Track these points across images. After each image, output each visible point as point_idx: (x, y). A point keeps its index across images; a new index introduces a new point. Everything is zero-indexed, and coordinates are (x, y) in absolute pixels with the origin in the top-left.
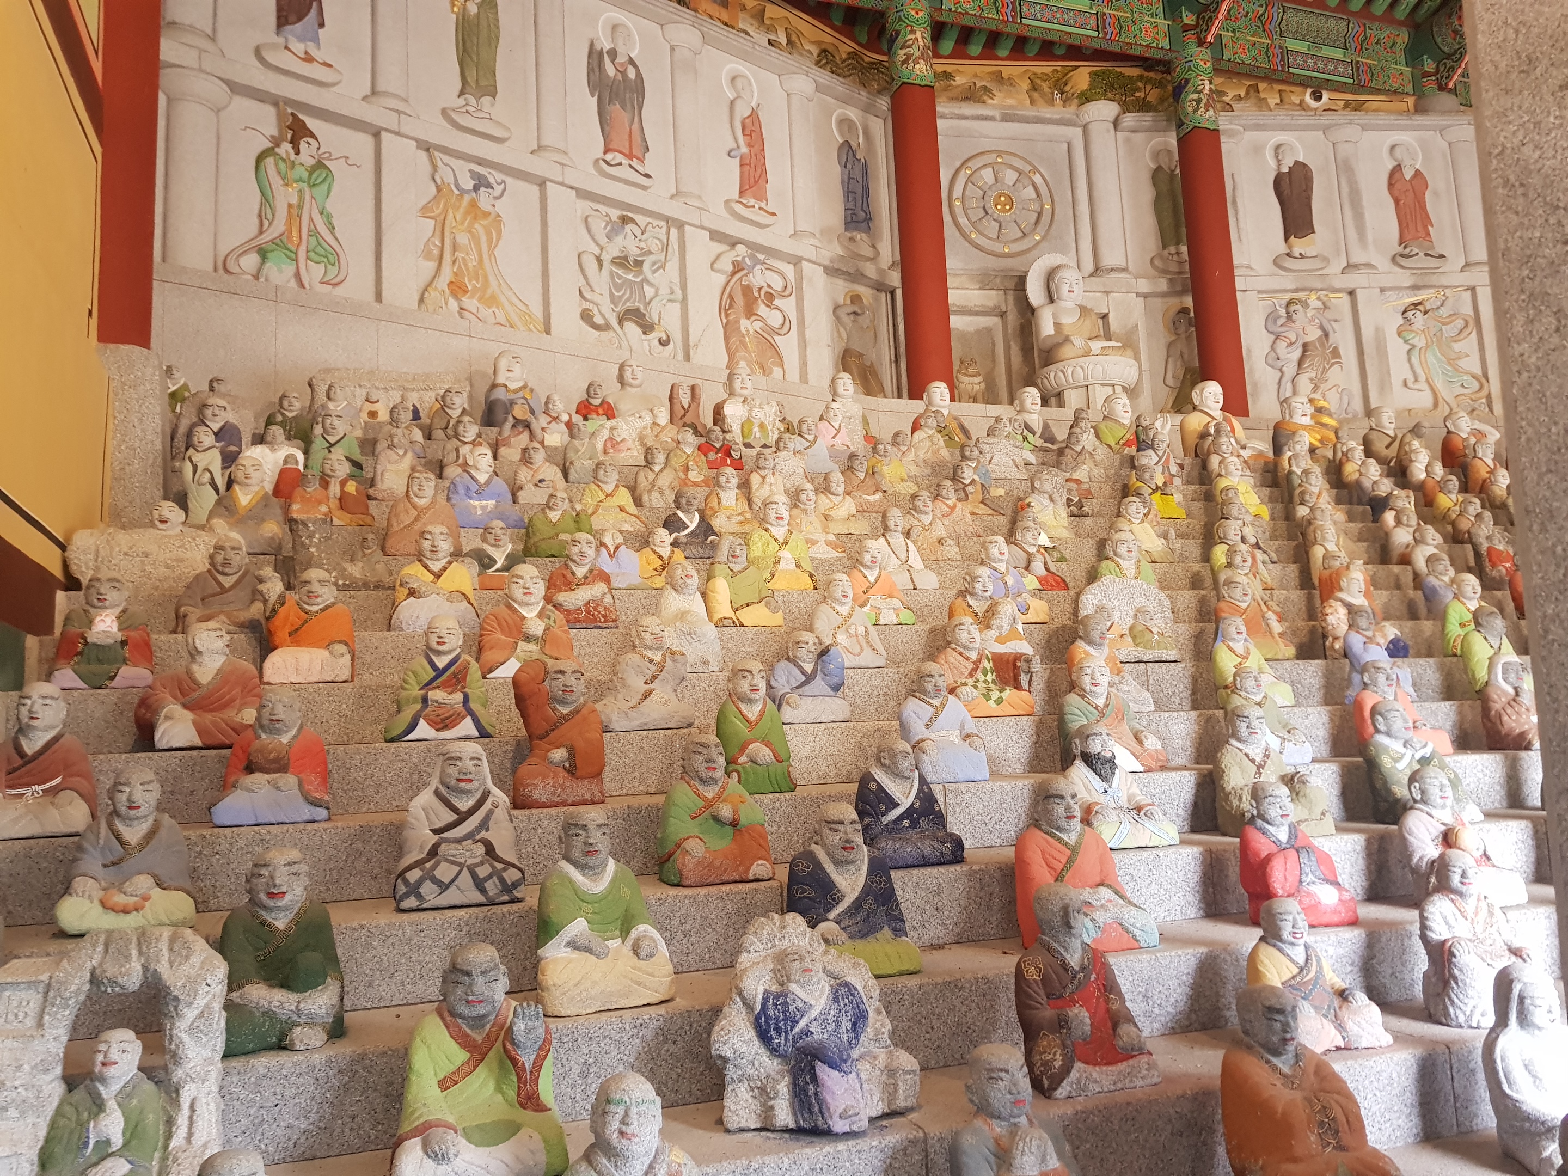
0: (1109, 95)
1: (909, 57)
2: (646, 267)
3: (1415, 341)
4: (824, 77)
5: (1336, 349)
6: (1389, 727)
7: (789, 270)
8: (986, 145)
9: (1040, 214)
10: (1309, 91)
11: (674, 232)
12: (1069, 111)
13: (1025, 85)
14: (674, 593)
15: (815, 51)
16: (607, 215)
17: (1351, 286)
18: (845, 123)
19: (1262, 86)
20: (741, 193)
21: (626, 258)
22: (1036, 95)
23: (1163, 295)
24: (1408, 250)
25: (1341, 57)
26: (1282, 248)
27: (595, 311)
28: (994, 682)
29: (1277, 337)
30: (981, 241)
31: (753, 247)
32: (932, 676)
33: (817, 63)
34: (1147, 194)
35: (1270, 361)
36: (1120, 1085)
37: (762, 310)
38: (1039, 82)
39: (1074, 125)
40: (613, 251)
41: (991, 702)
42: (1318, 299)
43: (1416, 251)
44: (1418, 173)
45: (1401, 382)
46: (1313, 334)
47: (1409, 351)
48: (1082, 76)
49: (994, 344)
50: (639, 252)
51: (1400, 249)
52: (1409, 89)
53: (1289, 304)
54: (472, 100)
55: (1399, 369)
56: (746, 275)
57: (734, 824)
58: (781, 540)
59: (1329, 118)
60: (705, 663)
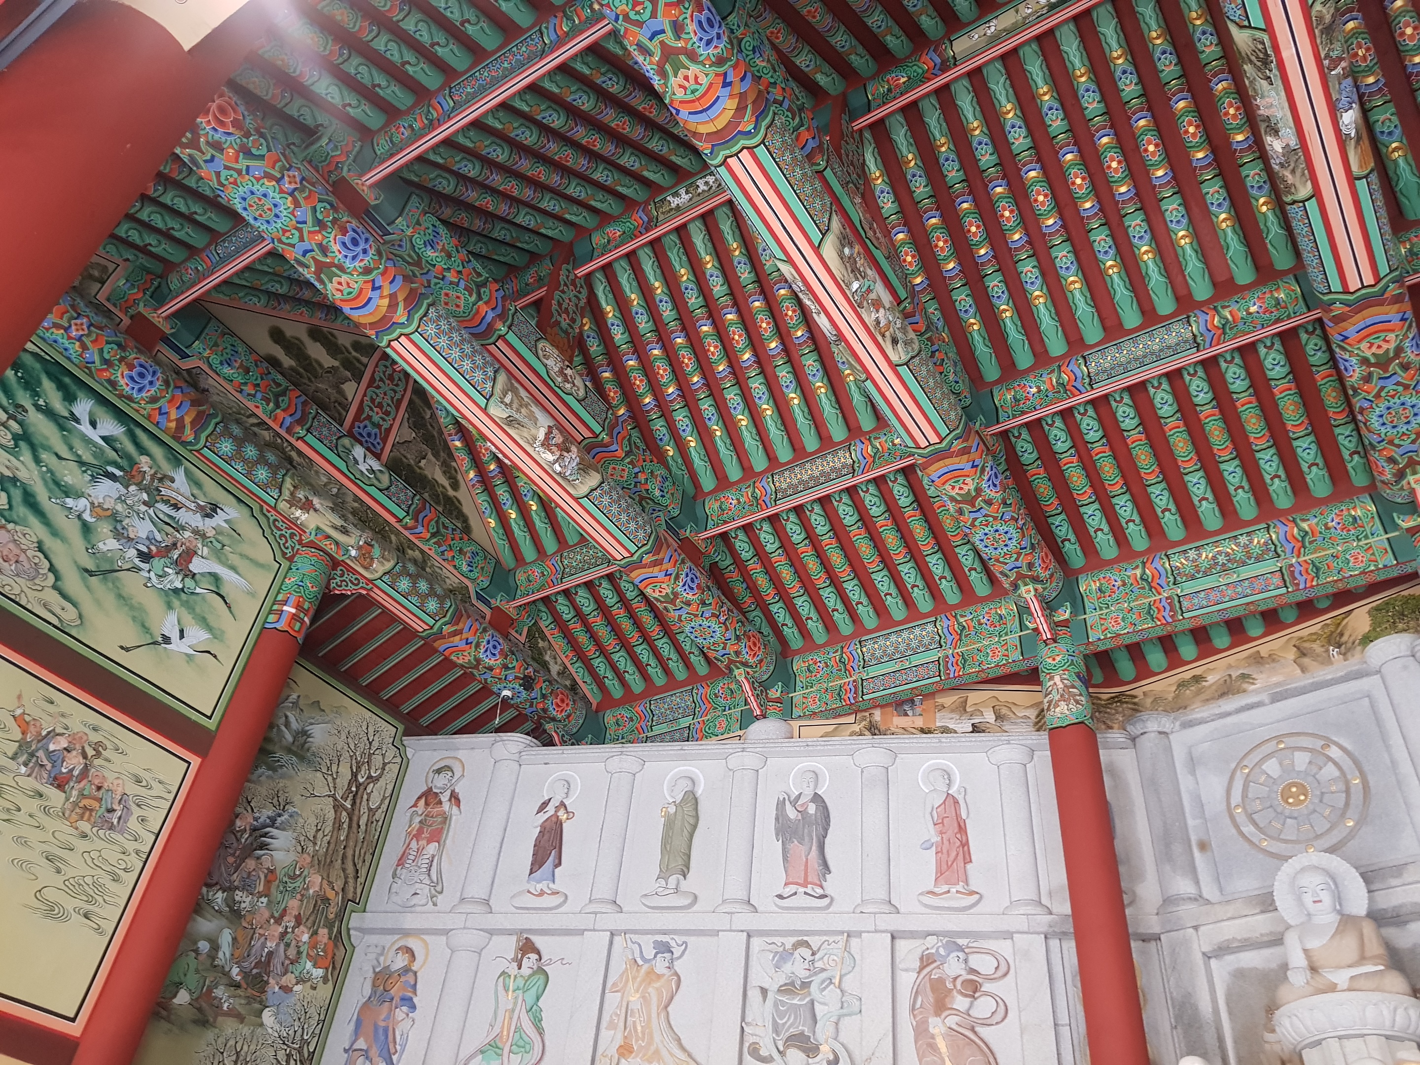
0: (1400, 626)
7: (1005, 948)
8: (1262, 734)
9: (1347, 791)
12: (1353, 663)
13: (1292, 654)
15: (1031, 716)
20: (937, 882)
22: (1306, 661)
30: (1275, 847)
33: (1034, 727)
38: (1307, 645)
39: (1366, 674)
48: (1360, 618)
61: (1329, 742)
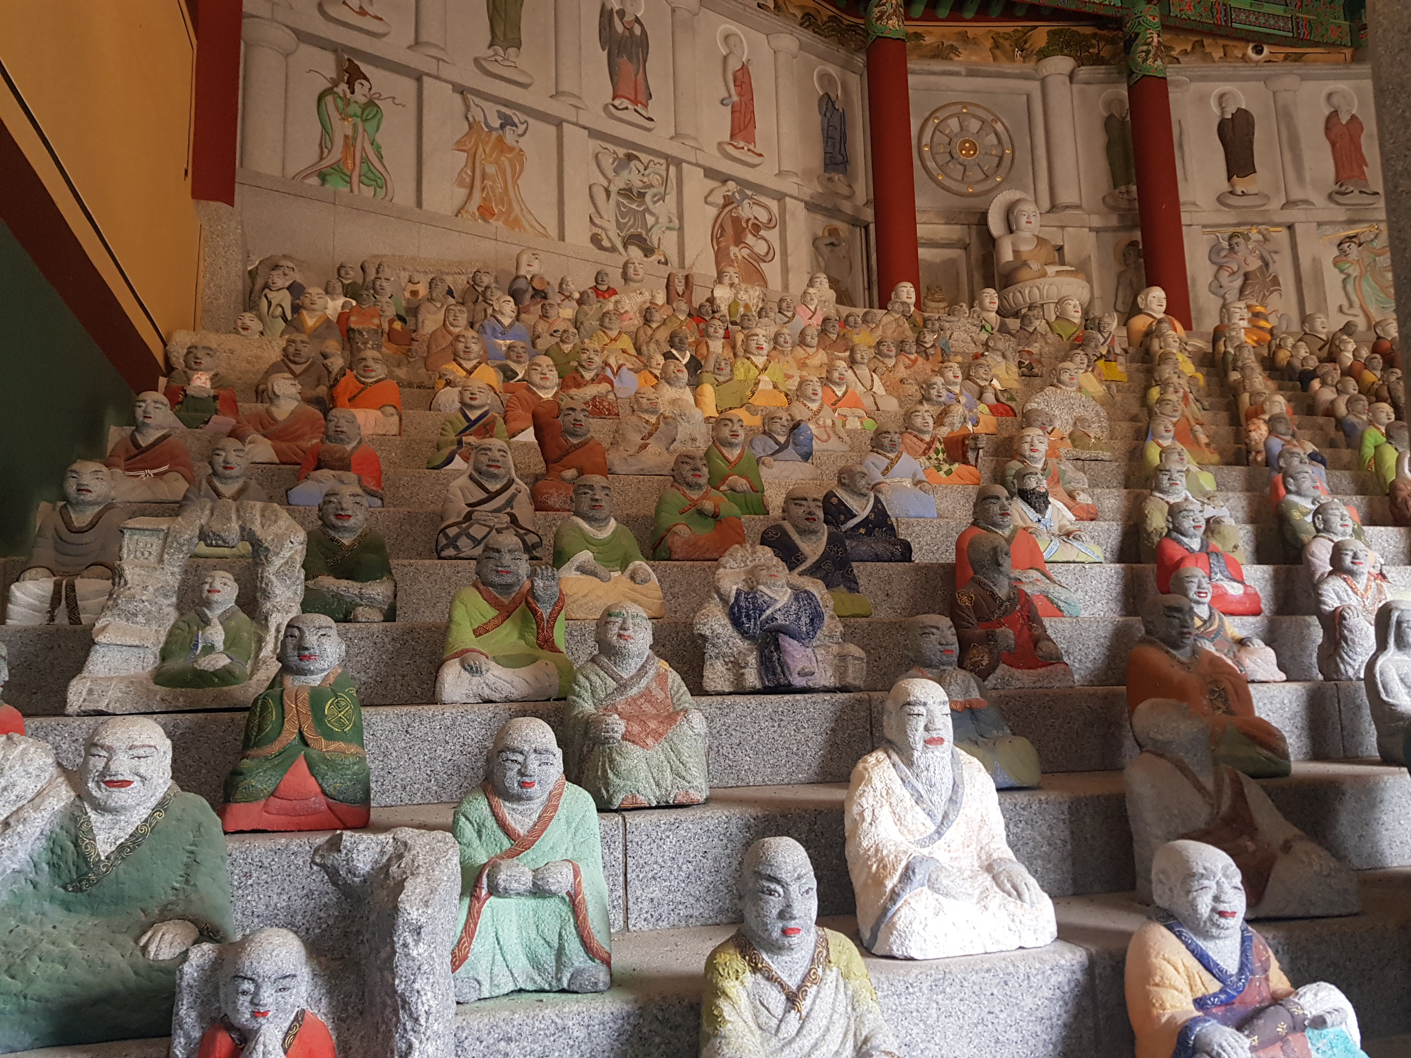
0: (1066, 52)
1: (883, 13)
2: (648, 198)
3: (1350, 271)
4: (807, 36)
5: (1275, 277)
6: (1298, 487)
7: (774, 205)
8: (953, 97)
9: (1001, 158)
10: (1251, 45)
11: (672, 169)
12: (1029, 67)
13: (989, 44)
14: (667, 386)
15: (799, 14)
16: (615, 153)
17: (1291, 220)
18: (824, 77)
19: (1207, 41)
20: (732, 136)
21: (630, 190)
22: (998, 52)
23: (1114, 230)
24: (1343, 188)
25: (1281, 13)
26: (1225, 186)
27: (604, 236)
28: (944, 460)
29: (1221, 267)
30: (948, 182)
31: (742, 183)
32: (888, 433)
33: (801, 25)
34: (1100, 139)
35: (1213, 289)
36: (1039, 684)
37: (750, 239)
38: (1001, 40)
39: (1033, 78)
40: (619, 183)
41: (942, 473)
42: (1259, 232)
43: (1351, 189)
44: (1353, 118)
45: (1336, 308)
46: (1254, 264)
47: (1344, 281)
48: (1041, 35)
49: (958, 274)
50: (640, 184)
51: (1337, 188)
52: (1347, 40)
53: (1231, 238)
54: (501, 52)
55: (1335, 296)
56: (735, 208)
57: (715, 516)
58: (761, 367)
59: (1267, 70)
60: (694, 440)
61: (997, 119)
